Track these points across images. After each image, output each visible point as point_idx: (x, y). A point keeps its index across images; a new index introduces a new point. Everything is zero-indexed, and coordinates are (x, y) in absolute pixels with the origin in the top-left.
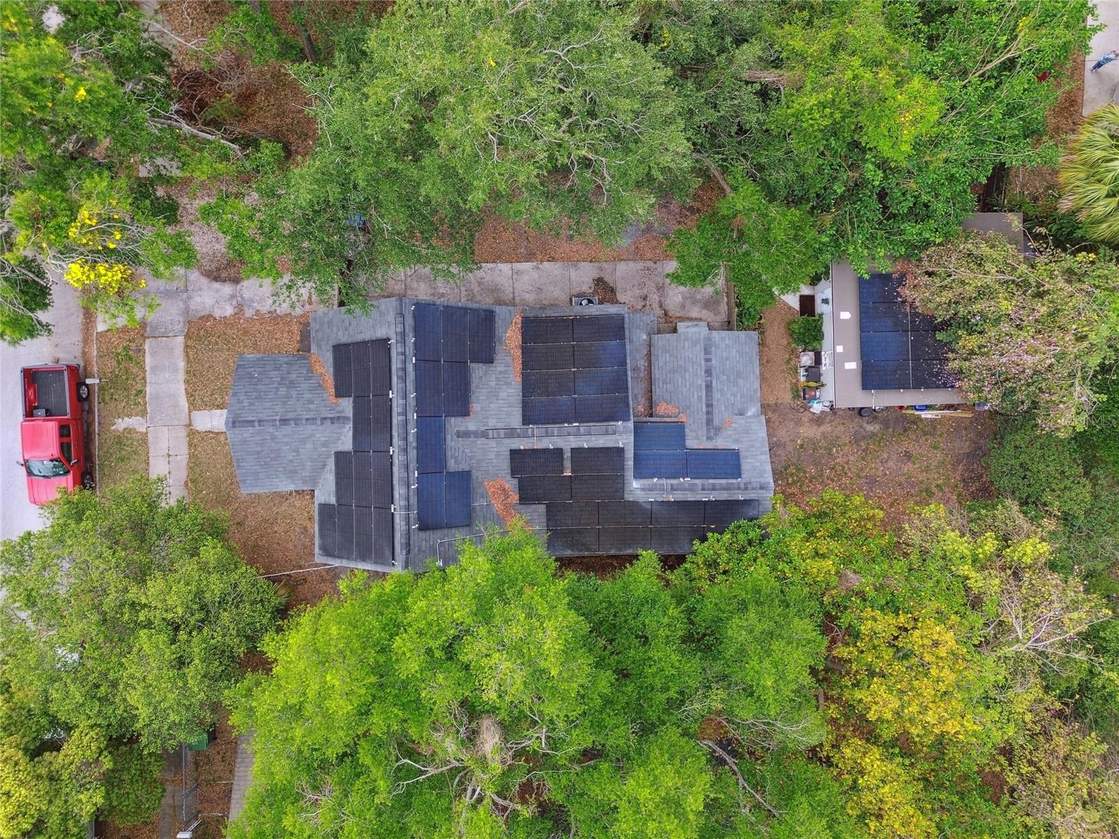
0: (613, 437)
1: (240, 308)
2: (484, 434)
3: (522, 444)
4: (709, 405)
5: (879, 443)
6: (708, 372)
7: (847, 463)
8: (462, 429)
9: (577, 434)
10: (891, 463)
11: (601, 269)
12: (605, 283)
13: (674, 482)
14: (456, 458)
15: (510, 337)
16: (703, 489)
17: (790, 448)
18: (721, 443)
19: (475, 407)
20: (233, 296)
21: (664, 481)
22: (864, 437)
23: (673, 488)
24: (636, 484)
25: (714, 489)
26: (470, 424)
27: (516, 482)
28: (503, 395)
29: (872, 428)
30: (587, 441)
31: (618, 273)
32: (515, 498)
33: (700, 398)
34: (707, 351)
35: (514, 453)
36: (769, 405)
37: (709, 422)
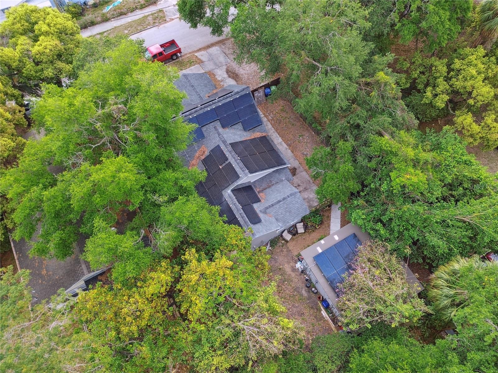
0: (241, 172)
1: (222, 81)
2: (219, 134)
3: (223, 147)
4: (273, 205)
5: (300, 300)
6: (284, 199)
7: (284, 291)
8: (218, 128)
9: (236, 161)
10: (295, 309)
11: (299, 167)
12: (295, 171)
13: (237, 203)
14: (207, 130)
15: (257, 134)
16: (240, 214)
17: (277, 265)
18: (261, 215)
19: (227, 130)
20: (224, 78)
21: (235, 200)
22: (298, 292)
23: (235, 204)
24: (229, 191)
25: (242, 217)
26: (221, 130)
27: (208, 154)
28: (236, 137)
29: (304, 293)
30: (235, 165)
31: (301, 173)
32: (203, 158)
33: (273, 201)
34: (291, 195)
35: (218, 146)
36: (288, 248)
37: (267, 208)
